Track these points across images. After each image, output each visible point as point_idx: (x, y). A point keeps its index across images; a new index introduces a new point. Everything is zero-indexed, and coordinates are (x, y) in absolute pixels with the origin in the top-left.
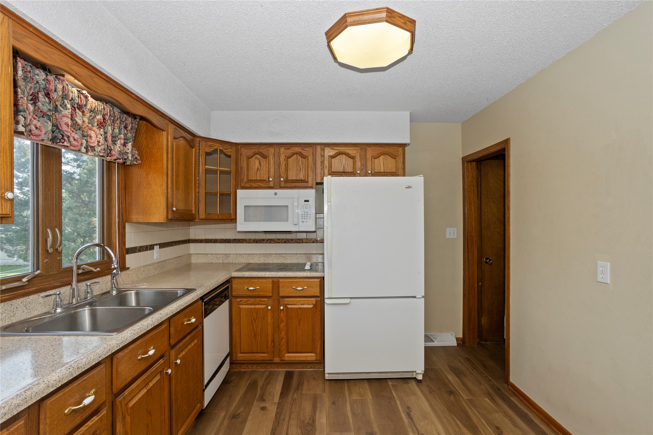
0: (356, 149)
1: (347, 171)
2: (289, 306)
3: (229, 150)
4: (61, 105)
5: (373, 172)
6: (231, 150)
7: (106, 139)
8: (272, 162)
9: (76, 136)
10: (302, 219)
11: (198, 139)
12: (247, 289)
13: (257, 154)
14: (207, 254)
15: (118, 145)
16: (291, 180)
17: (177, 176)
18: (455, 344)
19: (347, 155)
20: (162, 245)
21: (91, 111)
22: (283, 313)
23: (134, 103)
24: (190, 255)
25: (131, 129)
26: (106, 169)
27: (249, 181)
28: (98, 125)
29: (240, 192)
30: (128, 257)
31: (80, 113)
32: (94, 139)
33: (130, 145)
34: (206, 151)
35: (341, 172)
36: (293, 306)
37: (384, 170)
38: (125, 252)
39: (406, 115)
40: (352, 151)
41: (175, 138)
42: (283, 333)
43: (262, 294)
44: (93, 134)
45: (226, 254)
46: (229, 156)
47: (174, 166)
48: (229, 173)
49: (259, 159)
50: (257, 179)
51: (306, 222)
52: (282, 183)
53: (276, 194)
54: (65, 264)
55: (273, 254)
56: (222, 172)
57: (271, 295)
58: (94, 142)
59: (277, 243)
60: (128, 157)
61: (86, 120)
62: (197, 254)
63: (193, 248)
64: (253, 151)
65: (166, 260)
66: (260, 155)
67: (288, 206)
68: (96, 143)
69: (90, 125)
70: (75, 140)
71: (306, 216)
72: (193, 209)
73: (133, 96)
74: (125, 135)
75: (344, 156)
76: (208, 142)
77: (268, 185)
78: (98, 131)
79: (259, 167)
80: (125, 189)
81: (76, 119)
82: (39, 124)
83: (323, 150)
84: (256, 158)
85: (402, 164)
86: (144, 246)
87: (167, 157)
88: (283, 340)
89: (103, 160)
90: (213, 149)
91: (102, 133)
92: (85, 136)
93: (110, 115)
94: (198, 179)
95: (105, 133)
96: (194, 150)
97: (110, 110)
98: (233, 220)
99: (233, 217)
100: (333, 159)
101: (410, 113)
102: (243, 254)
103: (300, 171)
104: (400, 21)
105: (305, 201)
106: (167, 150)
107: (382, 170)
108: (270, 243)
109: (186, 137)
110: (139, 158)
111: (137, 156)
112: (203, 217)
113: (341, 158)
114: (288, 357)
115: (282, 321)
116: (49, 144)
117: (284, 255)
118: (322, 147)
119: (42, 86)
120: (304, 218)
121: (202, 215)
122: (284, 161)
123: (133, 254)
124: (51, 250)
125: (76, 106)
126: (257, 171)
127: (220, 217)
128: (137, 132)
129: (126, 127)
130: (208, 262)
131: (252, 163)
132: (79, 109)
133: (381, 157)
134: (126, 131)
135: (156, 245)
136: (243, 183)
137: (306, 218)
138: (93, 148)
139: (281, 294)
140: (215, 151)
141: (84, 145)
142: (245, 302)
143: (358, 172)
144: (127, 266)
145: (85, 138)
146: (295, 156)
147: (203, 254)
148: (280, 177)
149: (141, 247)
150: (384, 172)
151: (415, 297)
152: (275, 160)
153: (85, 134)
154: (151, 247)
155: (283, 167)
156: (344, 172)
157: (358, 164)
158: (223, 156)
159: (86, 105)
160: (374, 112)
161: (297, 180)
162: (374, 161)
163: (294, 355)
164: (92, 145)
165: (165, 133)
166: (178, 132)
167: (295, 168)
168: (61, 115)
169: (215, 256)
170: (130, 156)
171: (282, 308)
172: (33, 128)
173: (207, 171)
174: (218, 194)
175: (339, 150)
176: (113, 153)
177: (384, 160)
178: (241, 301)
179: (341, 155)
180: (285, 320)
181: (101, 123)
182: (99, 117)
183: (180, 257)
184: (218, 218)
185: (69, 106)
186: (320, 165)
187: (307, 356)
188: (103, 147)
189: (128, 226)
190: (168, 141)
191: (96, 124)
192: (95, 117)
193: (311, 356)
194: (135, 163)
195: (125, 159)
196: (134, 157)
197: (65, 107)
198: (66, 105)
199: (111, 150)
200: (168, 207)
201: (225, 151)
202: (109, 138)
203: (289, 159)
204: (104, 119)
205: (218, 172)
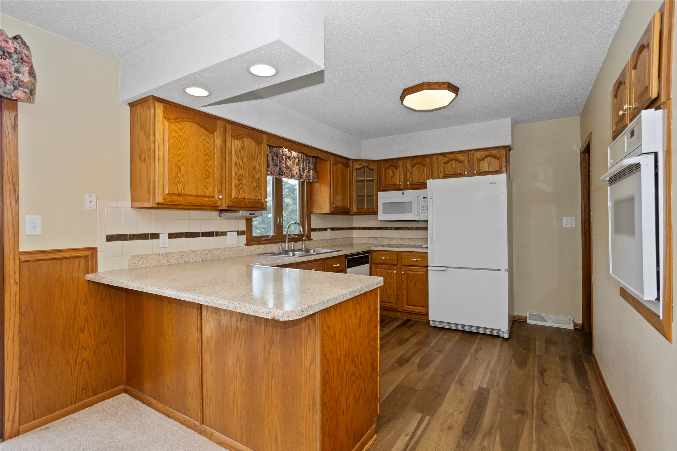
0: (464, 155)
1: (457, 173)
2: (408, 272)
3: (372, 166)
4: (282, 159)
5: (479, 172)
6: (374, 166)
7: (300, 171)
8: (401, 171)
9: (287, 172)
10: (422, 211)
11: (352, 161)
12: (381, 258)
13: (391, 166)
14: (363, 237)
15: (306, 173)
16: (415, 183)
17: (337, 186)
18: (571, 327)
19: (457, 160)
20: (333, 229)
21: (293, 158)
22: (404, 276)
23: (311, 151)
24: (352, 238)
25: (312, 162)
26: (301, 185)
27: (386, 186)
28: (296, 164)
29: (380, 194)
30: (312, 233)
31: (289, 161)
32: (294, 171)
33: (311, 172)
34: (357, 168)
35: (452, 174)
36: (411, 272)
37: (489, 170)
38: (310, 231)
39: (507, 122)
40: (461, 157)
41: (334, 164)
42: (404, 290)
43: (390, 262)
44: (294, 169)
45: (375, 238)
46: (373, 170)
47: (335, 181)
48: (373, 181)
49: (393, 170)
50: (392, 184)
51: (425, 213)
52: (408, 185)
53: (403, 194)
54: (284, 233)
55: (407, 238)
56: (368, 181)
57: (396, 263)
58: (295, 173)
59: (410, 230)
60: (310, 178)
61: (291, 163)
62: (357, 237)
63: (355, 233)
64: (388, 164)
65: (335, 239)
66: (394, 167)
67: (411, 202)
68: (296, 173)
69: (293, 165)
70: (287, 173)
71: (424, 208)
72: (349, 206)
73: (310, 147)
74: (309, 166)
75: (454, 161)
76: (358, 162)
77: (399, 188)
78: (296, 167)
79: (393, 175)
80: (311, 196)
81: (287, 164)
82: (274, 169)
83: (438, 158)
84: (391, 169)
85: (505, 163)
86: (321, 228)
87: (330, 176)
88: (404, 296)
89: (300, 181)
90: (361, 166)
91: (298, 168)
92: (291, 171)
93: (302, 158)
94: (352, 186)
95: (299, 167)
96: (348, 168)
97: (302, 155)
98: (375, 213)
99: (376, 211)
100: (445, 165)
101: (512, 119)
102: (386, 238)
103: (421, 176)
104: (436, 86)
105: (424, 198)
106: (330, 172)
107: (487, 170)
108: (405, 230)
109: (343, 162)
110: (316, 177)
111: (315, 176)
112: (356, 211)
113: (452, 164)
114: (407, 308)
115: (404, 282)
116: (277, 177)
117: (415, 239)
118: (438, 156)
119: (275, 153)
120: (423, 210)
121: (355, 210)
122: (410, 169)
123: (315, 232)
124: (278, 226)
125: (287, 158)
126: (391, 178)
127: (367, 211)
128: (316, 163)
129: (309, 162)
130: (363, 243)
131: (388, 173)
132: (288, 158)
133: (486, 159)
134: (309, 164)
135: (329, 228)
136: (382, 186)
137: (424, 210)
138: (294, 176)
139: (402, 263)
140: (363, 167)
141: (291, 175)
142: (380, 267)
143: (466, 173)
144: (312, 238)
145: (291, 172)
146: (418, 165)
147: (361, 237)
148: (407, 181)
149: (319, 228)
150: (489, 171)
151: (499, 270)
152: (404, 169)
153: (291, 170)
154: (326, 229)
155: (409, 174)
156: (455, 174)
157: (467, 167)
158: (368, 169)
159: (291, 156)
160: (478, 123)
161: (419, 183)
162: (480, 163)
163: (411, 307)
164: (294, 174)
165: (329, 162)
166: (337, 160)
167: (418, 174)
168: (282, 163)
169: (368, 239)
170: (311, 177)
171: (403, 273)
172: (272, 171)
173: (358, 181)
174: (365, 195)
175: (450, 157)
176: (303, 177)
177: (488, 161)
178: (378, 266)
179: (452, 161)
180: (405, 281)
181: (297, 163)
182: (297, 160)
183: (345, 238)
184: (365, 211)
185: (284, 159)
186: (436, 170)
187: (420, 309)
188: (298, 175)
189: (312, 215)
190: (330, 167)
191: (295, 164)
192: (295, 160)
193: (423, 309)
194: (315, 180)
195: (309, 179)
196: (314, 177)
197: (283, 160)
198: (283, 159)
199: (302, 176)
200: (331, 204)
201: (369, 166)
202: (301, 170)
203: (413, 168)
204: (299, 160)
205: (365, 181)
